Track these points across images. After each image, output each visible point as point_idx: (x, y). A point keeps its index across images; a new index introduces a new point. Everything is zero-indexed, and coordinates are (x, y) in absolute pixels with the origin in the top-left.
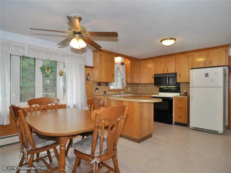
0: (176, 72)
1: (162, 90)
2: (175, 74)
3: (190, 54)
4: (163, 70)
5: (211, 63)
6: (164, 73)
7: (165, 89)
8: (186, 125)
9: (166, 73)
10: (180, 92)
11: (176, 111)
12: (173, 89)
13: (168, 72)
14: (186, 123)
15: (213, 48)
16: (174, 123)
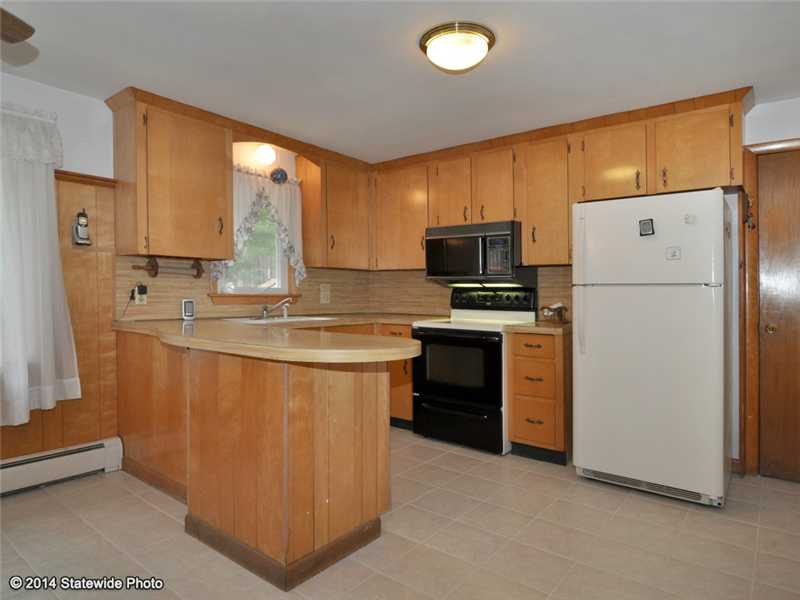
0: (517, 219)
1: (462, 301)
2: (515, 227)
3: (572, 138)
4: (466, 208)
5: (664, 174)
6: (468, 222)
7: (475, 294)
8: (560, 456)
9: (475, 222)
10: (535, 309)
11: (515, 395)
12: (506, 294)
13: (483, 218)
14: (560, 447)
15: (670, 109)
16: (506, 446)
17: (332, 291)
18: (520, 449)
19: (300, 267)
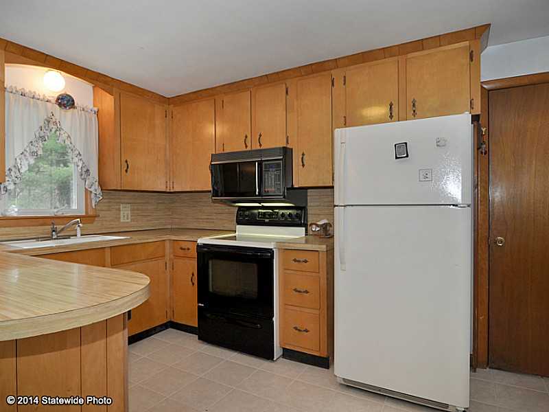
0: (288, 146)
1: (246, 218)
2: (287, 152)
3: (335, 73)
4: (246, 137)
5: (414, 105)
6: (249, 149)
7: (256, 211)
8: (324, 362)
9: (253, 149)
10: (305, 225)
11: (285, 305)
12: (281, 212)
13: (260, 145)
14: (324, 354)
15: (420, 45)
17: (132, 210)
18: (289, 354)
19: (96, 189)
